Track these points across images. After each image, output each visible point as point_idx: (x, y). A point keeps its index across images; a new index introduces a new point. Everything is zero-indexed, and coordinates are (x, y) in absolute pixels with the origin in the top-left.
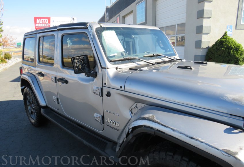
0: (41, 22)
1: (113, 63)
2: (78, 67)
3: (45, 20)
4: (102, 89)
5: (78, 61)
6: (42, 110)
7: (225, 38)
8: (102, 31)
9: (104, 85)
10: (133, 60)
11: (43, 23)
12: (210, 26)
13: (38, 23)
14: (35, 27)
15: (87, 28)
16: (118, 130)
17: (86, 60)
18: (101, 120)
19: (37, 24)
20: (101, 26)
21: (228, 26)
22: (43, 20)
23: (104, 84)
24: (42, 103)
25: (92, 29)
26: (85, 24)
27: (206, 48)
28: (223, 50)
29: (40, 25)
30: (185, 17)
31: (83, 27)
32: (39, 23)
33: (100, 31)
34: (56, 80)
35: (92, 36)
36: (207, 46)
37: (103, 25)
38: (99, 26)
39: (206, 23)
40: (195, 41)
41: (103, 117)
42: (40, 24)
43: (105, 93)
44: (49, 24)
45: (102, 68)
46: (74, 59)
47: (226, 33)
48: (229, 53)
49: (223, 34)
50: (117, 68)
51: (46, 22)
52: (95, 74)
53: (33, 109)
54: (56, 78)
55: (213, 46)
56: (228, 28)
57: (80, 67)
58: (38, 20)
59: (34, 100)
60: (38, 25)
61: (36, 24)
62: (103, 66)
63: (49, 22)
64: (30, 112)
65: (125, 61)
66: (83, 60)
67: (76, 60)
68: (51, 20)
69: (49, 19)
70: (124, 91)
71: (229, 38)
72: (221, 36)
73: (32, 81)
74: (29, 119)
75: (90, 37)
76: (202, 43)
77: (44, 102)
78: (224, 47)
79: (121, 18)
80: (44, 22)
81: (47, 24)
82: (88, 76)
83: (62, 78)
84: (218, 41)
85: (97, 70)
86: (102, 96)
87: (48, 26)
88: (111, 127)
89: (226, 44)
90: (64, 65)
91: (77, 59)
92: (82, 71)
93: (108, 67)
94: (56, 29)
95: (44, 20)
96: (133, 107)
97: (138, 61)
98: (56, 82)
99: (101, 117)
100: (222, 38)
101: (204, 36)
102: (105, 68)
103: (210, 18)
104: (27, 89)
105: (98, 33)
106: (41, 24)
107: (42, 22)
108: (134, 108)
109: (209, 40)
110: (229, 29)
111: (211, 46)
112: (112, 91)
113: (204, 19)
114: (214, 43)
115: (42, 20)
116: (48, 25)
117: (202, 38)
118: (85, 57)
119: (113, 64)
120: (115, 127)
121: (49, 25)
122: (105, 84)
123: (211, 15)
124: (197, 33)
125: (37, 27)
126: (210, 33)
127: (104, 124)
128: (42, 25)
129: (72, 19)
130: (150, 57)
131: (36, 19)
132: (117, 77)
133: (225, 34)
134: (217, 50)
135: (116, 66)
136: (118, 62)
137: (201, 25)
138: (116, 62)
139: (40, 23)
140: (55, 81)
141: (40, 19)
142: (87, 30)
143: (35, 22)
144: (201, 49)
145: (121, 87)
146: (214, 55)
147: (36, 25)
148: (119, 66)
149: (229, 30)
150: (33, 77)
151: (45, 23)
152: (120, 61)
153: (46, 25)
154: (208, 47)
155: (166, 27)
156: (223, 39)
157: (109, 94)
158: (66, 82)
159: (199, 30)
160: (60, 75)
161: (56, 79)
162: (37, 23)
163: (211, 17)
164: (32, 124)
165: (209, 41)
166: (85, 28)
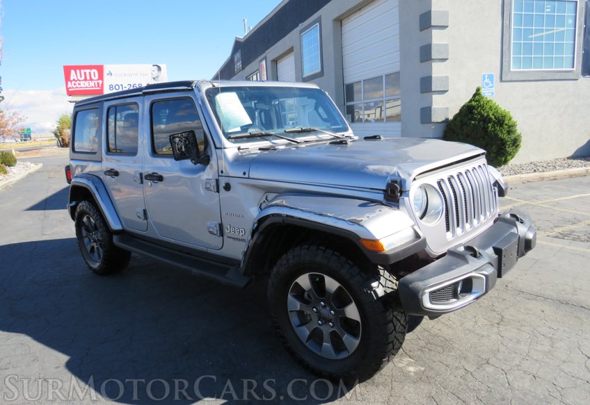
0: (81, 76)
1: (233, 140)
2: (180, 149)
3: (90, 73)
4: (217, 181)
5: (180, 140)
6: (115, 239)
7: (476, 101)
8: (216, 94)
9: (220, 174)
10: (265, 137)
11: (85, 79)
12: (447, 77)
13: (74, 80)
14: (67, 89)
15: (192, 90)
16: (243, 240)
17: (191, 139)
18: (218, 229)
19: (71, 81)
20: (214, 86)
21: (484, 76)
22: (85, 73)
23: (220, 172)
24: (115, 225)
25: (199, 91)
26: (188, 84)
27: (442, 122)
28: (474, 125)
29: (79, 84)
30: (399, 59)
31: (186, 88)
32: (76, 79)
33: (212, 93)
34: (143, 178)
35: (200, 102)
36: (443, 119)
37: (218, 84)
38: (211, 86)
39: (438, 70)
40: (419, 109)
41: (221, 226)
42: (77, 82)
43: (222, 185)
44: (100, 82)
45: (216, 148)
46: (174, 138)
47: (478, 90)
48: (485, 129)
49: (474, 92)
50: (239, 149)
51: (93, 77)
52: (206, 158)
53: (95, 241)
54: (141, 174)
55: (456, 117)
56: (484, 79)
57: (183, 150)
58: (73, 72)
59: (99, 221)
60: (75, 84)
61: (69, 83)
62: (218, 146)
63: (101, 77)
64: (89, 248)
65: (252, 137)
66: (187, 138)
67: (177, 139)
68: (106, 72)
69: (100, 69)
70: (249, 178)
71: (484, 100)
72: (471, 97)
73: (96, 187)
74: (87, 263)
75: (198, 104)
76: (432, 112)
77: (119, 223)
78: (475, 119)
79: (269, 63)
80: (88, 78)
81: (96, 82)
82: (195, 164)
83: (153, 173)
84: (464, 106)
85: (209, 154)
86: (218, 191)
87: (98, 86)
88: (233, 238)
89: (479, 113)
90: (154, 152)
91: (178, 137)
92: (188, 155)
93: (226, 146)
94: (141, 93)
95: (87, 71)
96: (262, 202)
97: (274, 139)
98: (142, 182)
99: (218, 225)
100: (471, 101)
101: (435, 97)
102: (221, 148)
103: (444, 60)
104: (83, 205)
105: (210, 96)
106: (81, 82)
107: (83, 78)
108: (264, 202)
109: (448, 106)
110: (487, 81)
111: (451, 117)
112: (233, 182)
113: (433, 64)
114: (457, 112)
115: (82, 71)
116: (98, 83)
117: (431, 102)
118: (191, 134)
119: (234, 143)
120: (238, 237)
121: (100, 84)
122: (222, 172)
123: (448, 54)
124: (422, 92)
125: (70, 90)
126: (447, 91)
127: (223, 236)
128: (82, 85)
129: (156, 67)
130: (296, 134)
131: (67, 70)
132: (240, 161)
133: (477, 93)
134: (463, 124)
135: (238, 145)
136: (241, 139)
137: (428, 75)
138: (237, 139)
139: (78, 80)
140: (139, 181)
141: (78, 71)
142: (192, 92)
143: (67, 78)
144: (432, 124)
145: (244, 174)
146: (457, 135)
147: (69, 85)
148: (243, 145)
149: (487, 84)
150: (97, 180)
151: (91, 79)
152: (245, 139)
153: (92, 84)
154: (447, 120)
155: (364, 81)
156: (473, 103)
157: (228, 187)
158: (160, 178)
159: (426, 85)
160: (148, 170)
161: (141, 178)
162: (72, 79)
163: (447, 59)
164: (95, 271)
165: (447, 108)
166: (189, 90)
